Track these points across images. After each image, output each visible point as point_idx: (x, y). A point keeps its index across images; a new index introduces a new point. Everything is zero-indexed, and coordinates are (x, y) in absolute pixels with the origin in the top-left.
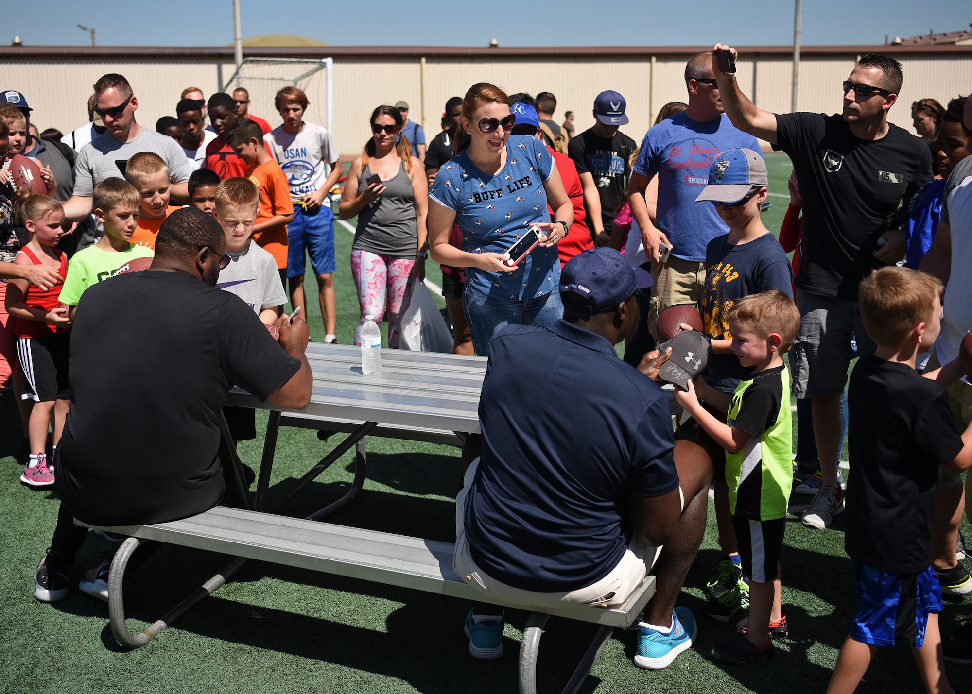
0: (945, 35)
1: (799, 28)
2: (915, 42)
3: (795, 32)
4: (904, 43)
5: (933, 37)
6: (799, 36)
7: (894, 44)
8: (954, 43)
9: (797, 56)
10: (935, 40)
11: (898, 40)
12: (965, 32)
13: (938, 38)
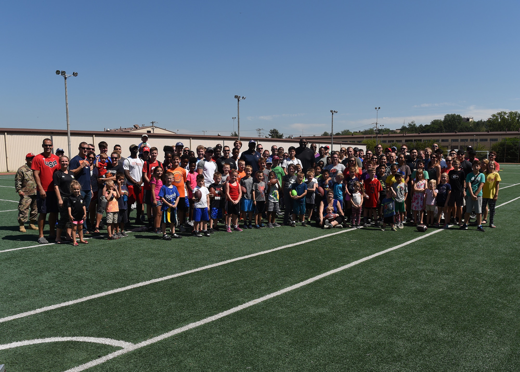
0: (125, 129)
1: (69, 123)
2: (115, 131)
3: (67, 124)
4: (111, 131)
5: (121, 129)
6: (69, 126)
7: (107, 131)
8: (129, 132)
9: (69, 134)
10: (122, 130)
11: (108, 130)
12: (132, 128)
13: (123, 130)
